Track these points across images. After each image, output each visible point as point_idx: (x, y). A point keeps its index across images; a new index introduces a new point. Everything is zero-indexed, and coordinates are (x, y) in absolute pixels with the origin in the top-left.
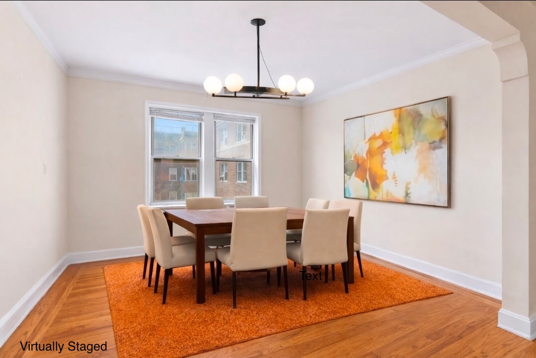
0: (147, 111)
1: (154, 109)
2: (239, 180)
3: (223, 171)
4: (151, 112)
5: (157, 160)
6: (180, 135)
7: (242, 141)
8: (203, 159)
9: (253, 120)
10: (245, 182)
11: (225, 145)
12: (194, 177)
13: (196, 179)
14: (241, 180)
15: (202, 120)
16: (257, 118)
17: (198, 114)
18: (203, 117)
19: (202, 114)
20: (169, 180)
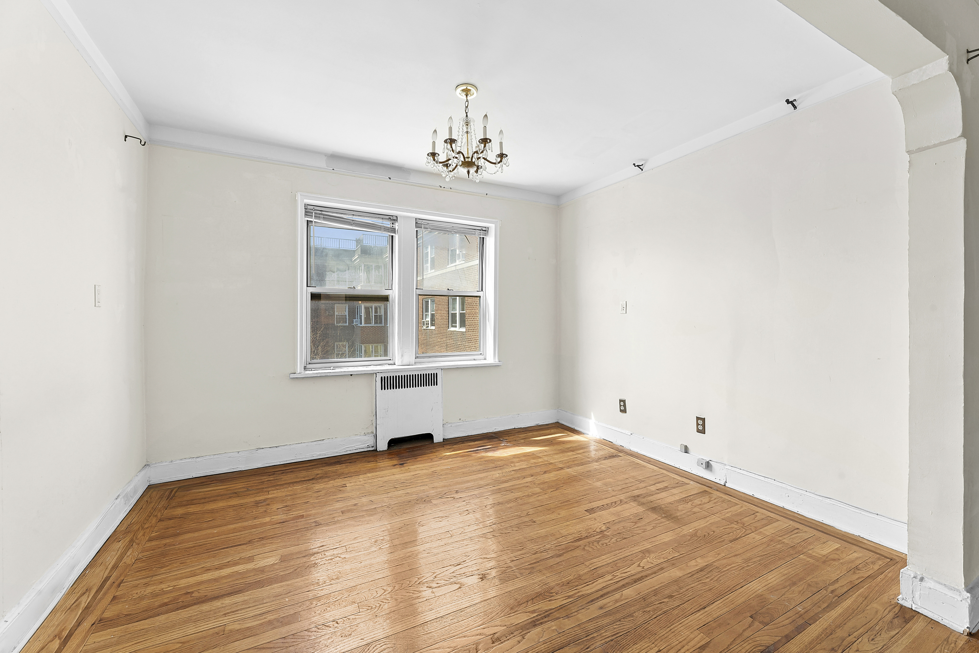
0: (301, 211)
1: (312, 207)
2: (452, 326)
3: (427, 311)
4: (307, 213)
5: (315, 297)
6: (354, 251)
7: (458, 262)
8: (394, 294)
9: (485, 231)
10: (463, 330)
11: (431, 269)
12: (378, 319)
13: (381, 323)
14: (456, 327)
15: (393, 230)
16: (492, 227)
17: (388, 217)
18: (397, 224)
19: (395, 218)
20: (335, 323)
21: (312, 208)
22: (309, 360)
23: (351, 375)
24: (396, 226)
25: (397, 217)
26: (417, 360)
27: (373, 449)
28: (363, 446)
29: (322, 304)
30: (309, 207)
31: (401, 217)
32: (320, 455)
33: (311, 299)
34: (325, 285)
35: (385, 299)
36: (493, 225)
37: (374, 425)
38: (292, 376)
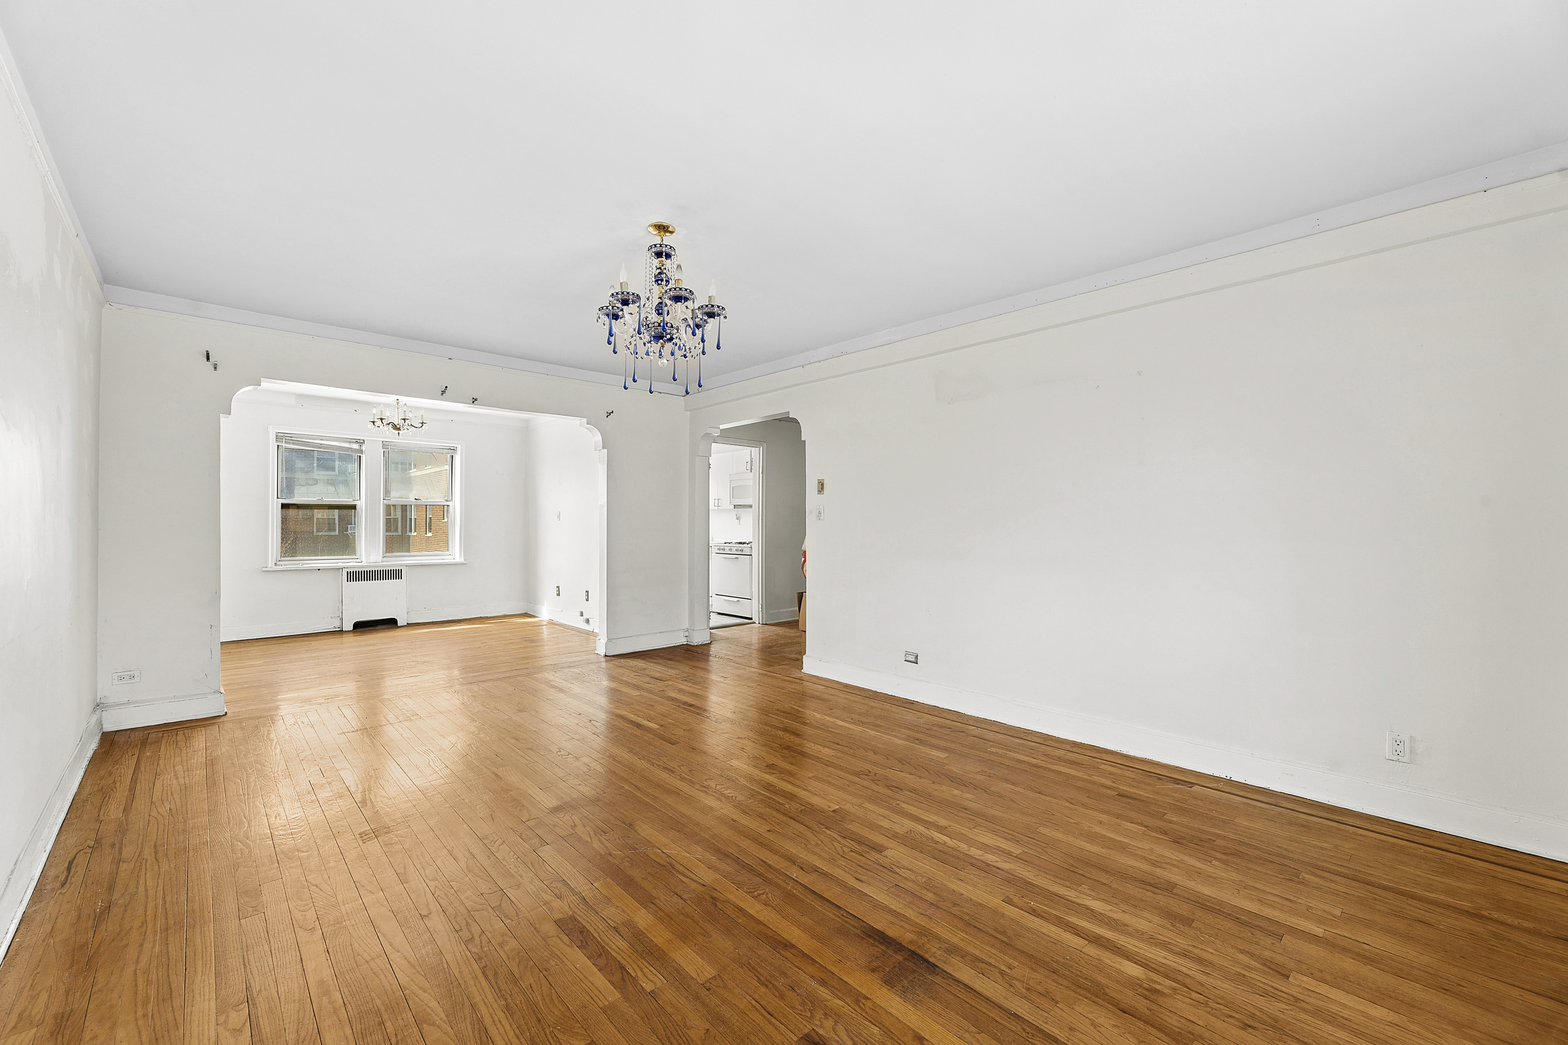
0: (272, 437)
4: (278, 438)
5: (284, 506)
8: (361, 504)
9: (454, 449)
15: (361, 452)
16: (459, 447)
17: (355, 441)
18: (364, 446)
19: (362, 442)
20: (315, 530)
21: (282, 435)
22: (279, 558)
23: (319, 570)
24: (364, 448)
25: (364, 441)
26: (385, 559)
27: (339, 629)
28: (330, 627)
29: (292, 512)
30: (279, 434)
31: (367, 440)
32: (289, 633)
33: (282, 508)
34: (294, 496)
35: (354, 507)
36: (460, 446)
37: (341, 610)
38: (264, 569)
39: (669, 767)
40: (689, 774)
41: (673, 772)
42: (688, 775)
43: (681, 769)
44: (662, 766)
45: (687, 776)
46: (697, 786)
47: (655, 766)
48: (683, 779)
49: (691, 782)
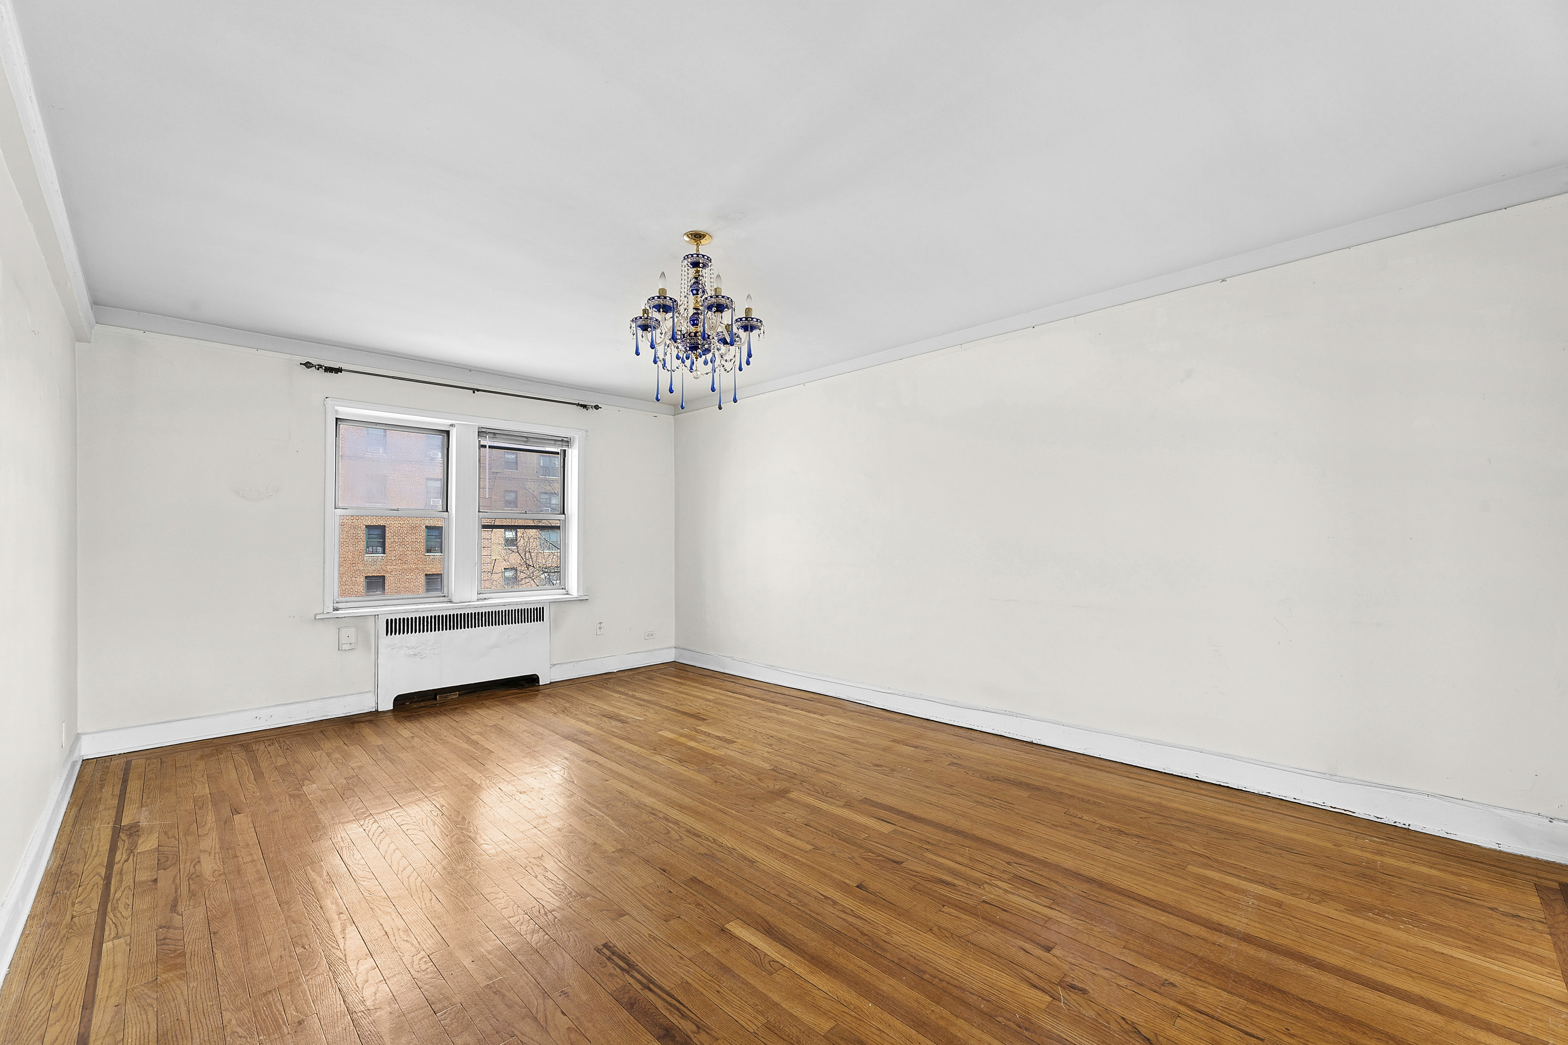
39: (695, 838)
40: (670, 829)
41: (688, 831)
42: (670, 827)
43: (680, 836)
44: (702, 839)
45: (672, 825)
46: (661, 815)
47: (711, 839)
48: (676, 823)
49: (667, 820)
